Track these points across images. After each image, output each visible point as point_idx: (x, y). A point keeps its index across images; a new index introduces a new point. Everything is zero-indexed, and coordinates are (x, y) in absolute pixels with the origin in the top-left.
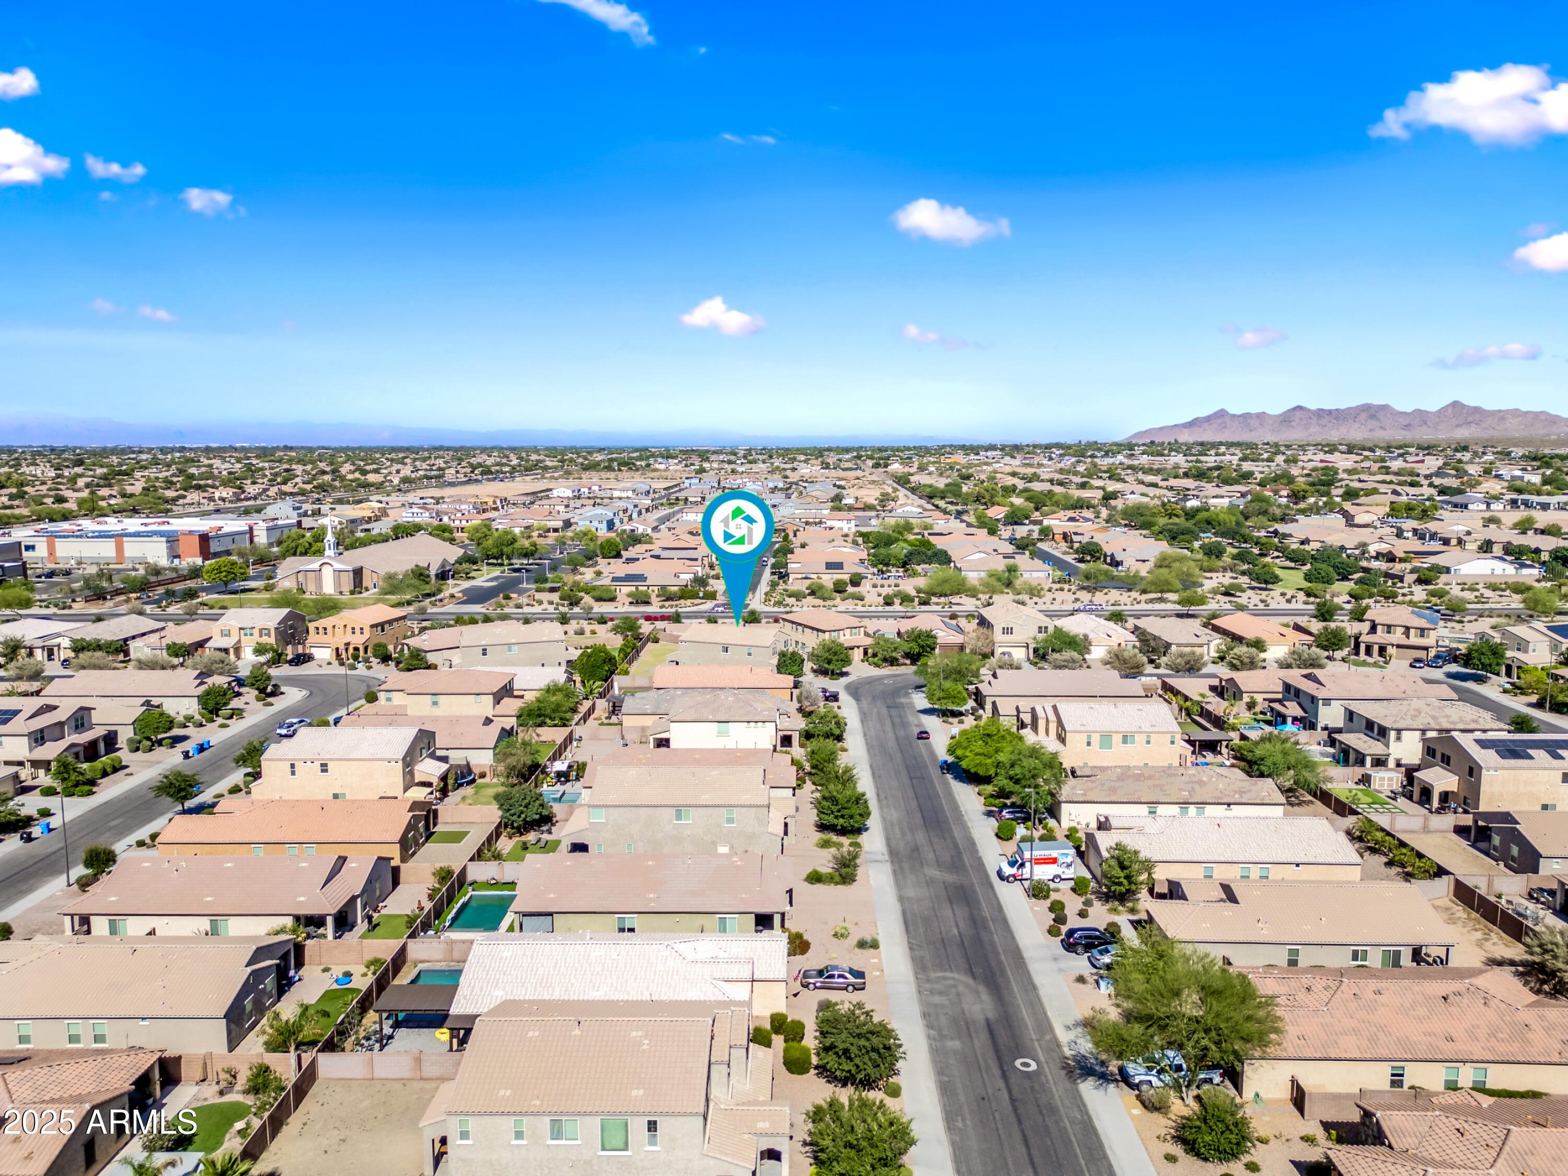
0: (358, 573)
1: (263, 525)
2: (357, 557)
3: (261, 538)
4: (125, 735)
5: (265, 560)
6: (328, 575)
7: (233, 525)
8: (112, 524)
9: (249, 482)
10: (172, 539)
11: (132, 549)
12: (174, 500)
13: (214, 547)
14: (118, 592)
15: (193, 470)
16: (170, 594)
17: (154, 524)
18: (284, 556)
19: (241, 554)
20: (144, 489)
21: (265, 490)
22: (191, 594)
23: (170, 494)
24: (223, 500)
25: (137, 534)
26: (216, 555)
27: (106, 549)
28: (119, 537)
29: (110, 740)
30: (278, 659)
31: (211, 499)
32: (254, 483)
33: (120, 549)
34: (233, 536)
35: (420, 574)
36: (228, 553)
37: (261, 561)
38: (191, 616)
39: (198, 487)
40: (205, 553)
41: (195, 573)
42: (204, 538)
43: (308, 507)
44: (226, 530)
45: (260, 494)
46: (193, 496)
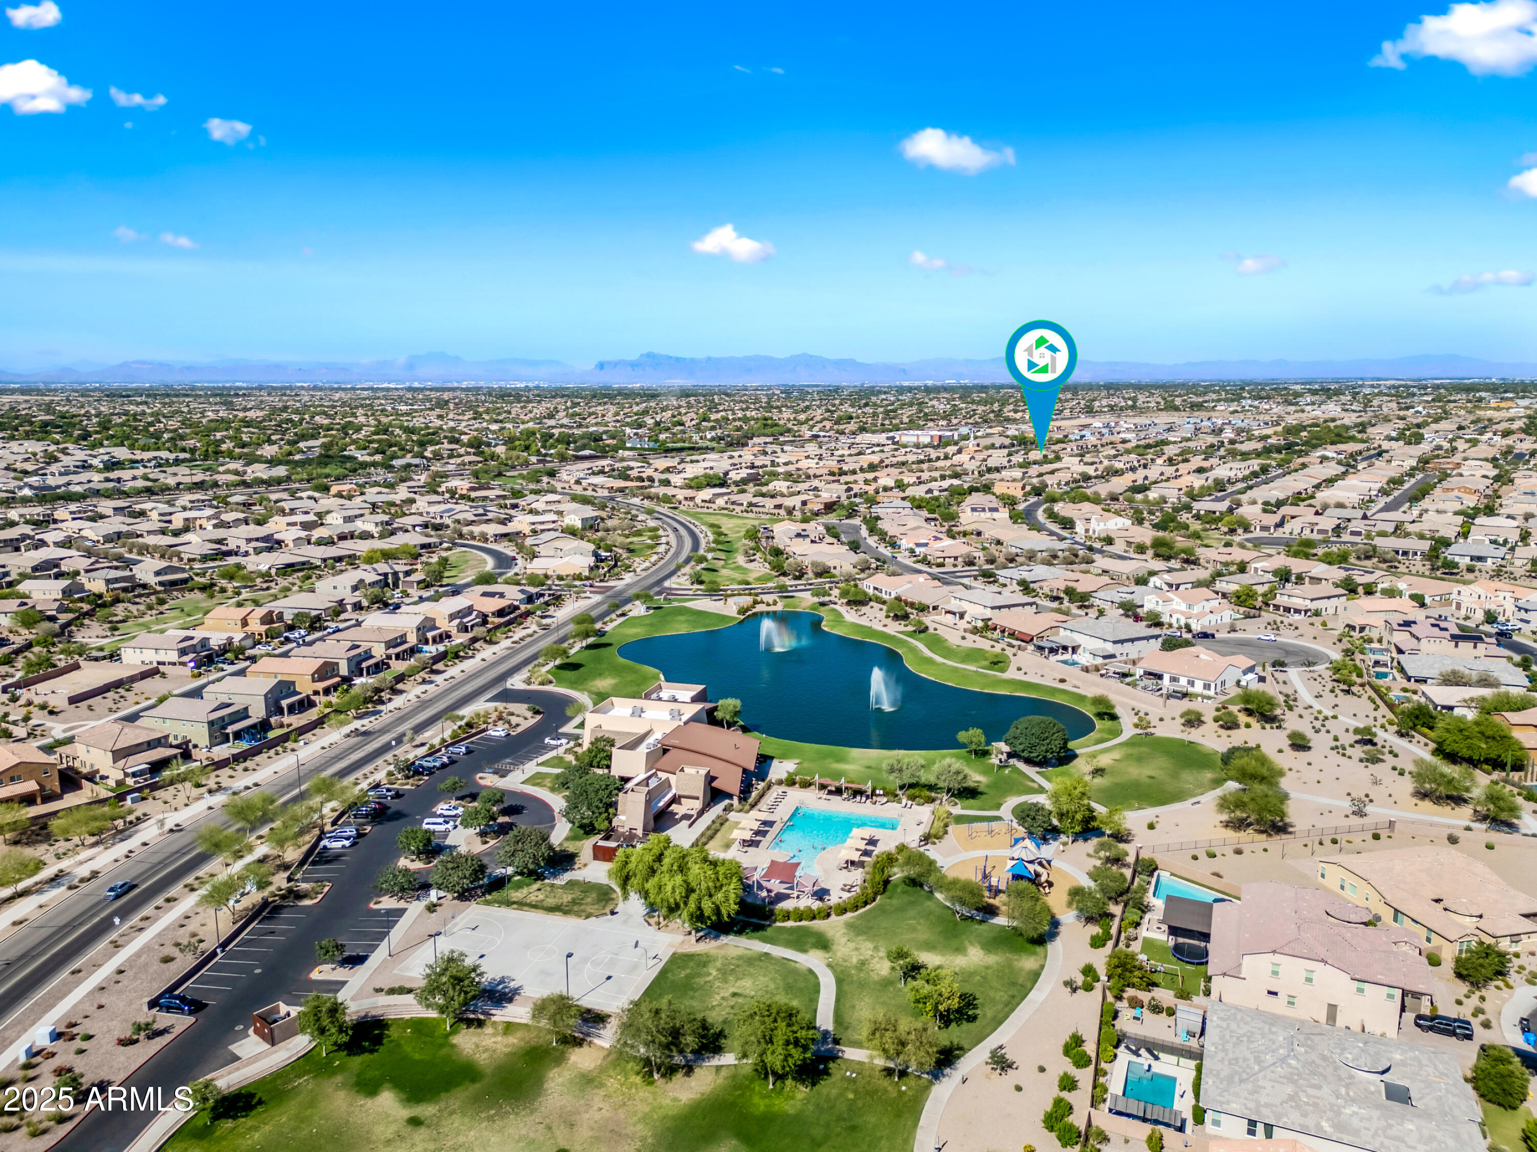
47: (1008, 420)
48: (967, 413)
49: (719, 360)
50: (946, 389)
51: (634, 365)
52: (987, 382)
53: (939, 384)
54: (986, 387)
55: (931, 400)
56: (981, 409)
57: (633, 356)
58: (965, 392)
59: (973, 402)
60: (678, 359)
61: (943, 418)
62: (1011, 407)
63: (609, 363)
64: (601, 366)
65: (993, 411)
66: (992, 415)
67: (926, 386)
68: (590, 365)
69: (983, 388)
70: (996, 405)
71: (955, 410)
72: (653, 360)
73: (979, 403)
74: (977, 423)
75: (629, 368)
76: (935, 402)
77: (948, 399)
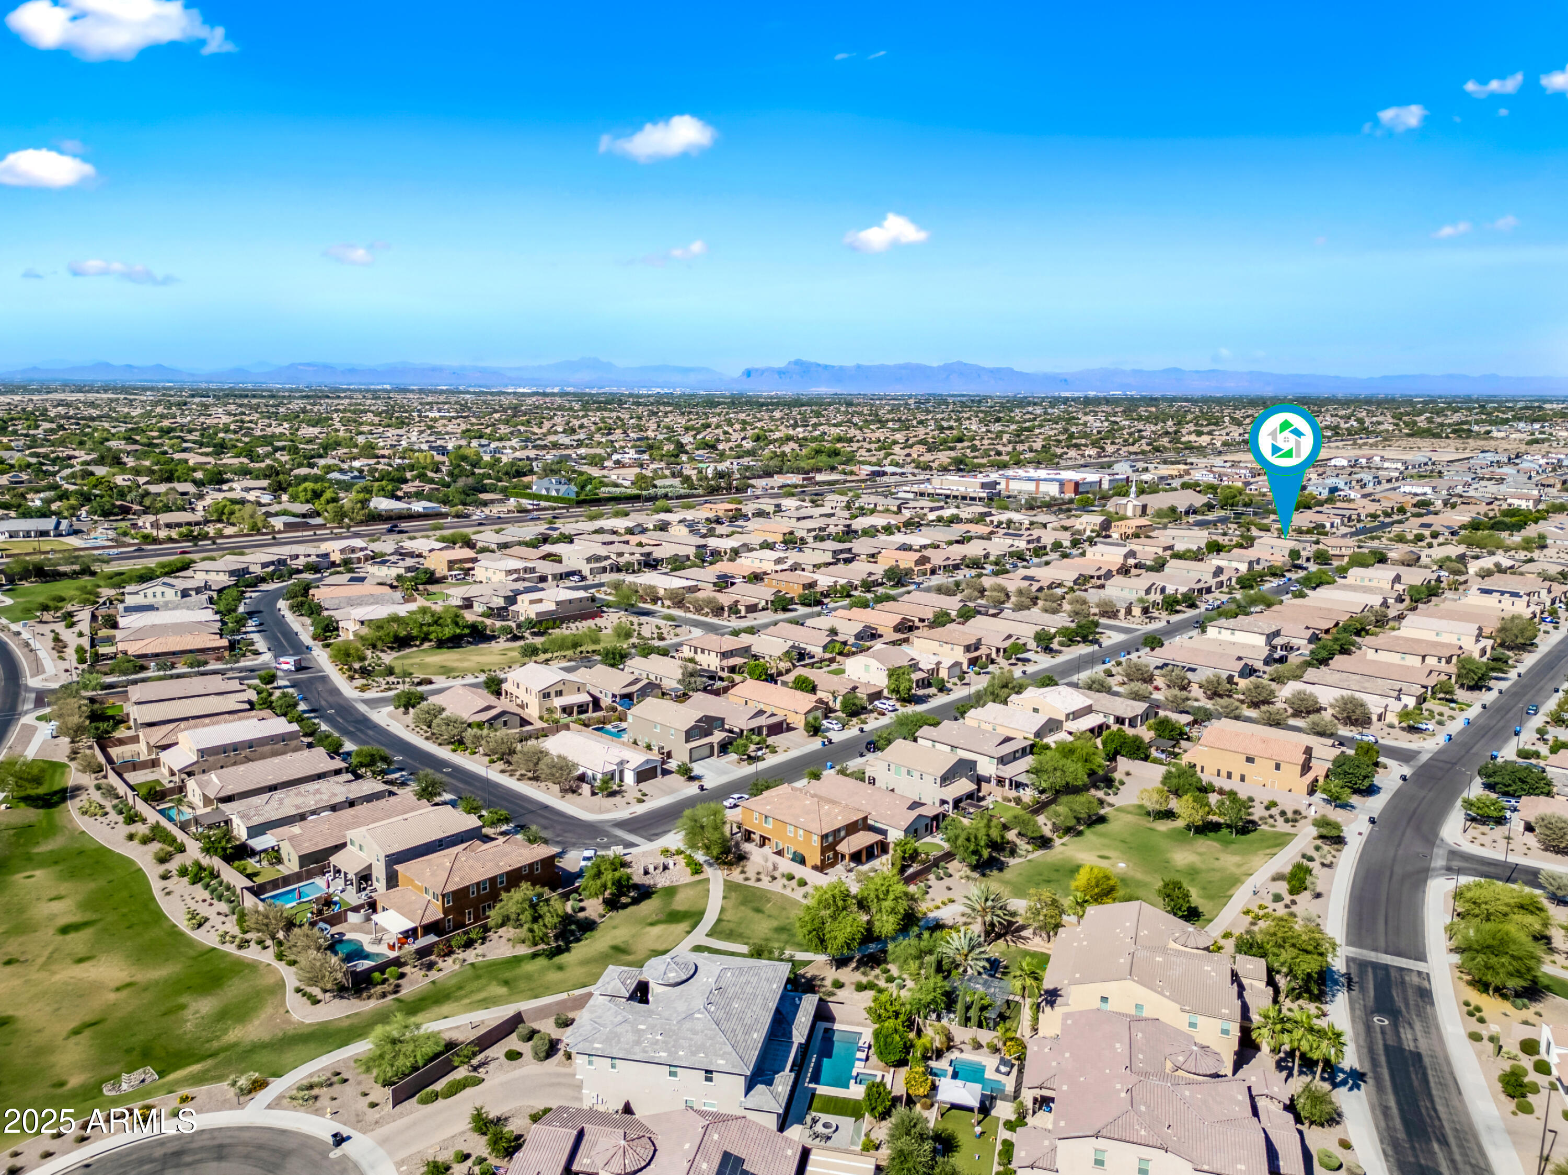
0: (1144, 507)
1: (1108, 478)
2: (1145, 499)
3: (1105, 486)
4: (1049, 547)
5: (1105, 498)
6: (1130, 506)
7: (1091, 477)
8: (1032, 472)
9: (1109, 441)
10: (1062, 484)
11: (1044, 487)
12: (1061, 456)
13: (1081, 490)
14: (1038, 507)
15: (1073, 429)
16: (1060, 510)
17: (1051, 473)
18: (1113, 495)
19: (1094, 494)
20: (1043, 446)
21: (1119, 450)
22: (1069, 510)
23: (1059, 451)
24: (1090, 456)
25: (1045, 480)
26: (1082, 493)
27: (1031, 487)
28: (1038, 481)
29: (1045, 548)
30: (1098, 536)
31: (1083, 456)
32: (1113, 443)
33: (1037, 487)
34: (1091, 483)
35: (1173, 510)
36: (1088, 492)
37: (1102, 498)
38: (1069, 518)
39: (1077, 446)
40: (1076, 492)
41: (1071, 501)
42: (1077, 484)
43: (1140, 465)
44: (1088, 480)
45: (1113, 453)
46: (1072, 453)
47: (1189, 447)
48: (1131, 434)
49: (869, 368)
50: (1108, 401)
51: (781, 372)
52: (1157, 394)
53: (1101, 395)
54: (1156, 399)
55: (1086, 414)
56: (1148, 430)
57: (780, 363)
58: (1130, 406)
59: (1140, 418)
60: (826, 367)
61: (1094, 444)
62: (1191, 427)
63: (757, 370)
64: (748, 373)
65: (1167, 433)
66: (1165, 441)
67: (1086, 398)
68: (736, 372)
69: (1152, 401)
70: (1170, 423)
71: (1112, 432)
72: (804, 369)
73: (1147, 420)
74: (1143, 452)
75: (776, 376)
76: (1090, 418)
77: (1108, 415)
